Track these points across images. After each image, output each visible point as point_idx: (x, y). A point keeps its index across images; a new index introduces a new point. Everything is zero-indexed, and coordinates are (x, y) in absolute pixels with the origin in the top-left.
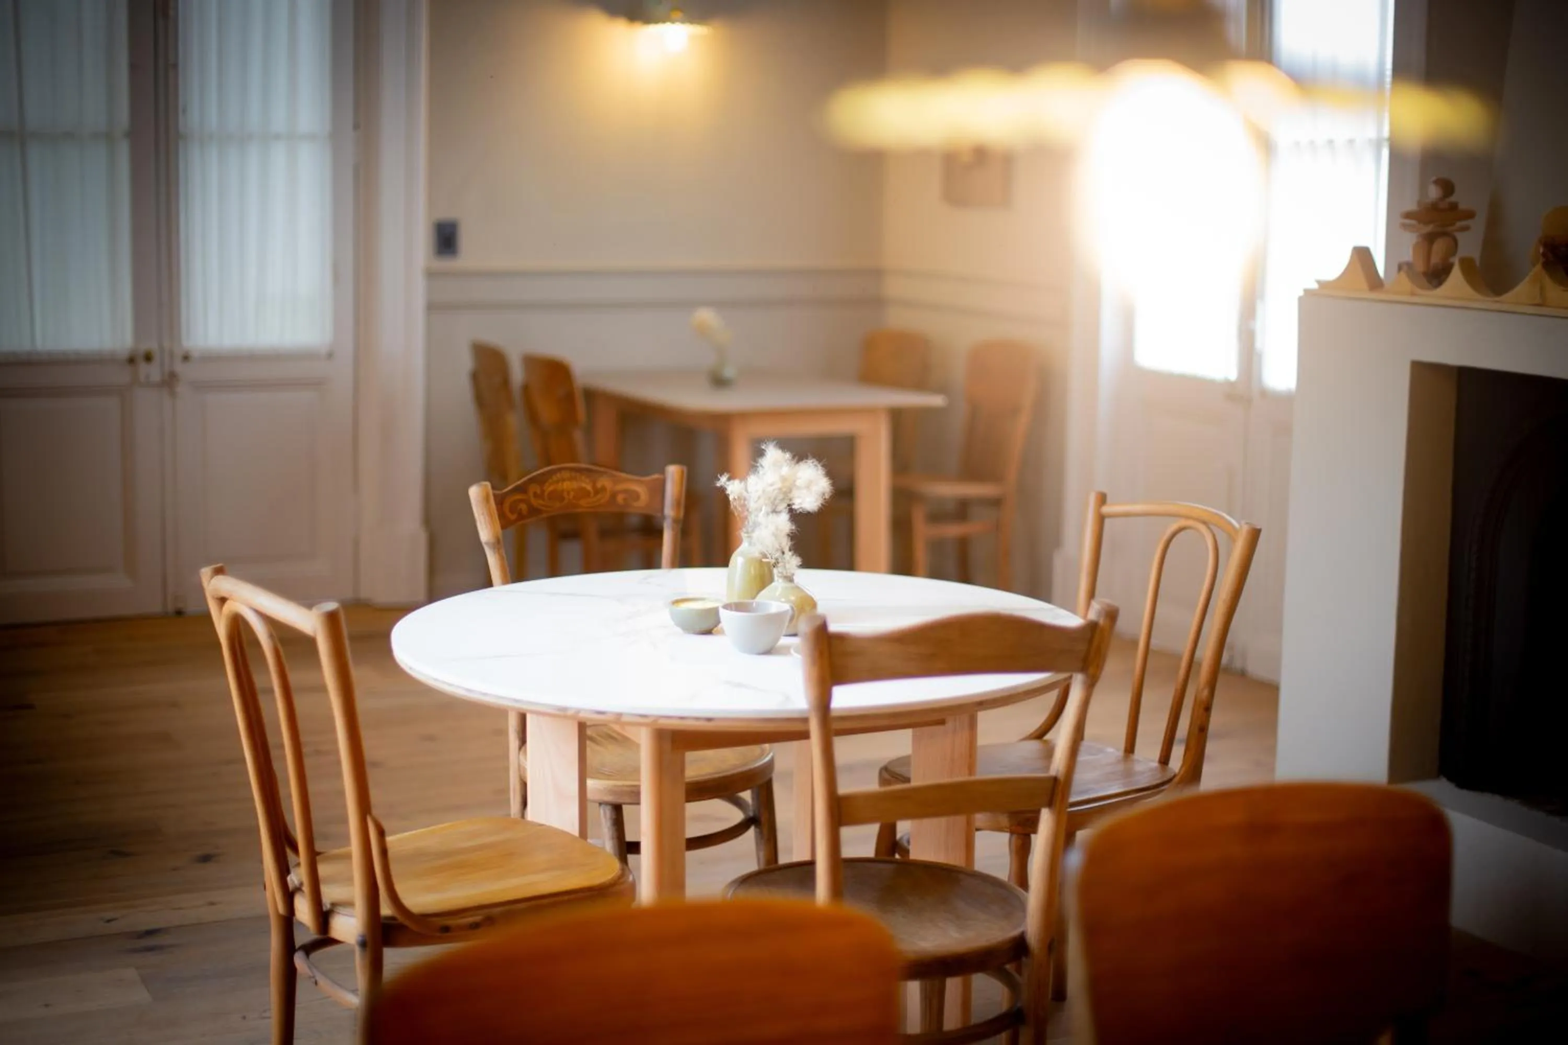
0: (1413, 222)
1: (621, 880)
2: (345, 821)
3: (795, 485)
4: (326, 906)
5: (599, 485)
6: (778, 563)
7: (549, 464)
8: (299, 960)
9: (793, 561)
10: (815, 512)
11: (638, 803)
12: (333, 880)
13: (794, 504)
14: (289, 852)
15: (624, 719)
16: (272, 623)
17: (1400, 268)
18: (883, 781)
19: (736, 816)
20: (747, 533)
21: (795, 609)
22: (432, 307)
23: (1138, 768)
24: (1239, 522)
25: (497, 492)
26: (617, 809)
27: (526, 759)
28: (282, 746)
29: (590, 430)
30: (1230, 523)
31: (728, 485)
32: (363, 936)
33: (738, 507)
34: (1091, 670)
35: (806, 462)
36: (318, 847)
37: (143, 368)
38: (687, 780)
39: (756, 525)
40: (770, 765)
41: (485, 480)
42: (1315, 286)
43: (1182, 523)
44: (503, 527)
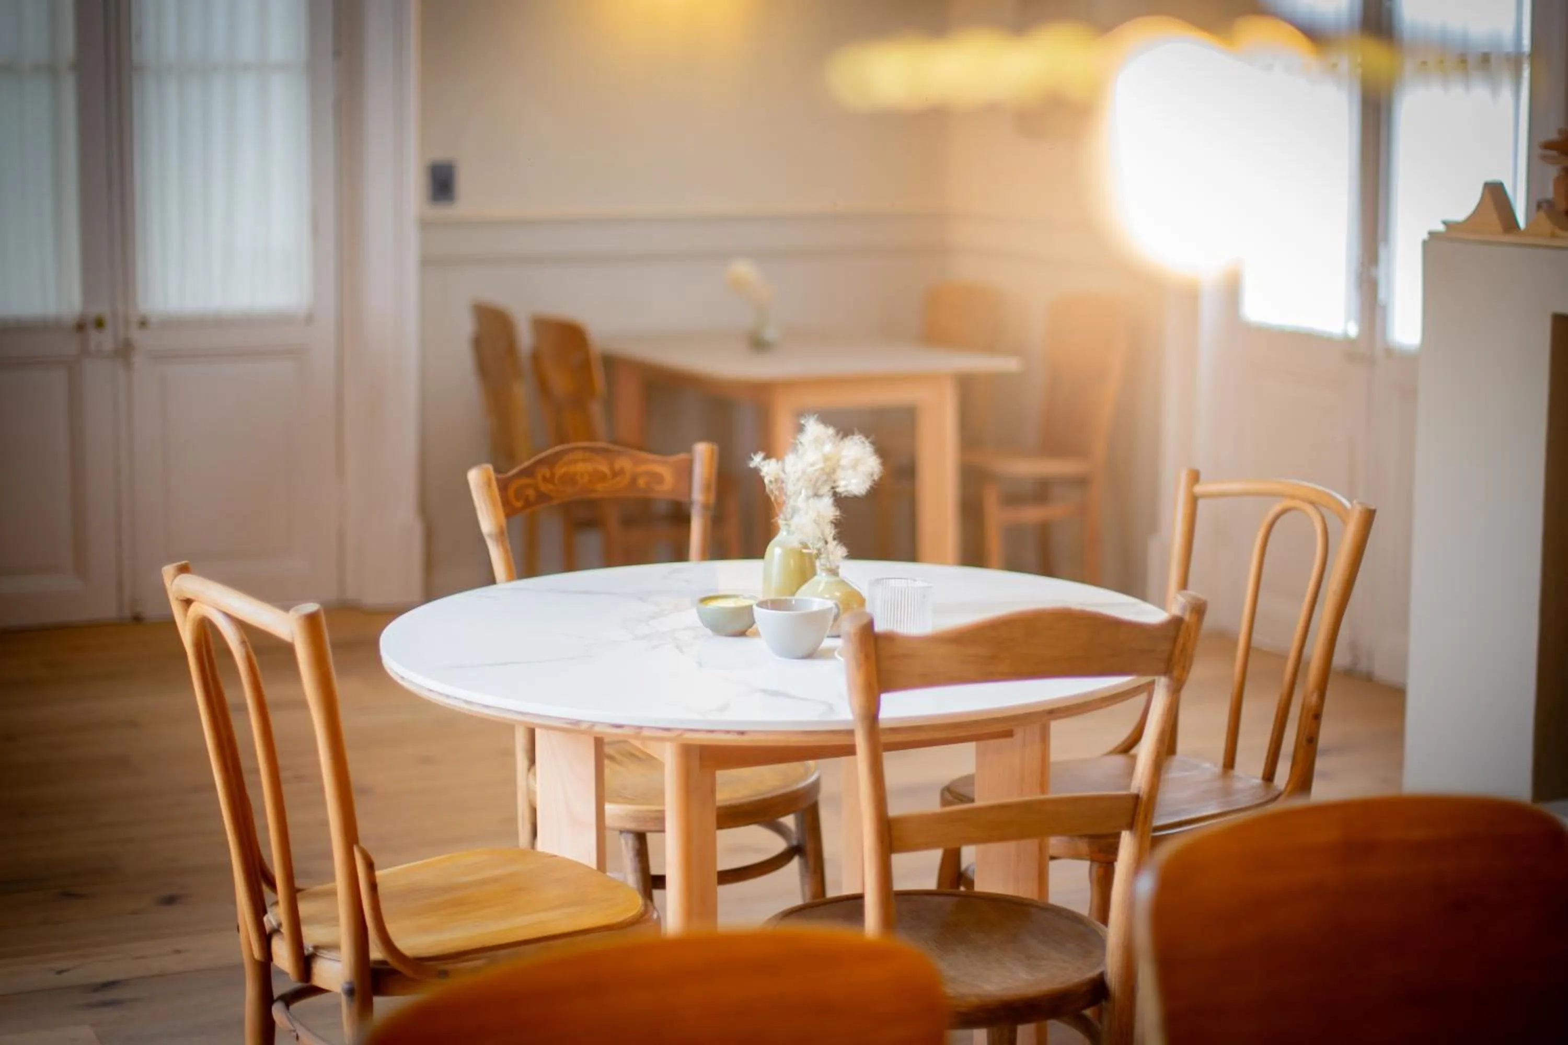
0: (1553, 153)
1: (646, 917)
2: (329, 856)
3: (839, 466)
4: (308, 950)
5: (617, 466)
6: (820, 554)
7: (561, 441)
8: (278, 1012)
9: (838, 551)
10: (863, 496)
11: (663, 831)
12: (315, 920)
13: (837, 487)
14: (266, 889)
15: (646, 733)
16: (244, 628)
17: (1539, 206)
18: (945, 802)
19: (776, 844)
20: (786, 520)
21: (841, 607)
22: (427, 262)
23: (1239, 785)
24: (1351, 501)
25: (500, 476)
26: (641, 838)
27: (535, 779)
28: (257, 771)
29: (610, 404)
30: (1341, 504)
31: (763, 466)
32: (350, 983)
33: (774, 491)
34: (1176, 673)
35: (851, 439)
36: (298, 884)
37: (94, 336)
38: (718, 804)
39: (795, 511)
40: (815, 786)
41: (487, 462)
42: (1441, 228)
43: (1287, 503)
44: (508, 516)
